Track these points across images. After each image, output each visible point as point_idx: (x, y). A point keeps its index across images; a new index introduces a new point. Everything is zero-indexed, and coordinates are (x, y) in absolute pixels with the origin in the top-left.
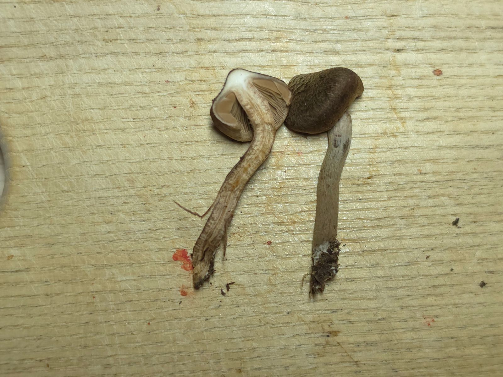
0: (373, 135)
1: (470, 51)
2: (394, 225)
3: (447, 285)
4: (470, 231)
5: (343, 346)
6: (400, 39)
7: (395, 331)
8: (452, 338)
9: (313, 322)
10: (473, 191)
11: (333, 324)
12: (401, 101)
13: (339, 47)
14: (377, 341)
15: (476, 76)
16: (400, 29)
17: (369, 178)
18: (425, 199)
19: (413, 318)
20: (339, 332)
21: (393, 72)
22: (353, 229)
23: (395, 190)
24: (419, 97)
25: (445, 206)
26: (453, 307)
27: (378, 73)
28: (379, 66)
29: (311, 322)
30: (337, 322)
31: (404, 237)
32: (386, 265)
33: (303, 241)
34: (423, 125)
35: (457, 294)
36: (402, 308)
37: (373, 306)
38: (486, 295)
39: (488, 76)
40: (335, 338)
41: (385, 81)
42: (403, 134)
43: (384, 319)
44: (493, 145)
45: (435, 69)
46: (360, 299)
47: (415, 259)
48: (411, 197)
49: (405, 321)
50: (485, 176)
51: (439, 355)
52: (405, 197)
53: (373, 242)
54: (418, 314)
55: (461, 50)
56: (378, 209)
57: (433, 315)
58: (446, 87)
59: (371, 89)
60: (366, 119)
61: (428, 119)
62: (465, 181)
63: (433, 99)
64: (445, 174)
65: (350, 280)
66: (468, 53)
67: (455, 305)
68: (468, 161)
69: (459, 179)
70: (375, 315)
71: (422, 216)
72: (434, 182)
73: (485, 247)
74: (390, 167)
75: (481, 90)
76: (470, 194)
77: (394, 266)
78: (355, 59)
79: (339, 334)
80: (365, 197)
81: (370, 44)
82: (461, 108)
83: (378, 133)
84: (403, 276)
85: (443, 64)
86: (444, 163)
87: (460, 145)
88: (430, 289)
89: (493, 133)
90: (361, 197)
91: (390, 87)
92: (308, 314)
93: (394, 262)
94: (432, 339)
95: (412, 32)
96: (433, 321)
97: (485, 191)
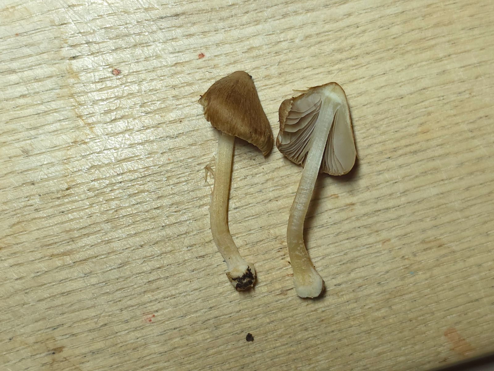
0: (64, 146)
1: (145, 45)
2: (100, 231)
3: (162, 278)
4: (174, 221)
5: (70, 360)
6: (73, 46)
7: (119, 334)
8: (174, 329)
9: (37, 342)
10: (171, 182)
11: (57, 341)
12: (85, 107)
13: (15, 65)
14: (102, 348)
15: (154, 68)
16: (72, 36)
17: (67, 189)
18: (126, 199)
19: (134, 318)
20: (64, 347)
21: (72, 81)
22: (60, 243)
23: (95, 196)
24: (103, 100)
25: (146, 202)
26: (171, 299)
27: (57, 84)
28: (57, 76)
29: (34, 343)
30: (60, 338)
31: (112, 241)
32: (99, 272)
33: (13, 265)
34: (111, 126)
35: (173, 285)
36: (121, 310)
37: (93, 314)
38: (201, 279)
39: (166, 66)
40: (61, 354)
41: (66, 90)
42: (94, 139)
43: (105, 325)
44: (183, 133)
45: (113, 69)
46: (78, 311)
47: (127, 259)
48: (112, 199)
49: (127, 322)
50: (180, 164)
51: (165, 348)
52: (106, 201)
53: (83, 251)
54: (138, 313)
55: (135, 46)
56: (82, 218)
57: (152, 310)
58: (128, 84)
59: (54, 101)
60: (54, 132)
61: (115, 120)
62: (162, 174)
63: (117, 99)
64: (141, 170)
65: (66, 294)
66: (143, 46)
67: (173, 296)
68: (162, 154)
69: (155, 172)
70: (96, 323)
71: (126, 216)
72: (131, 181)
73: (192, 234)
74: (86, 175)
75: (161, 82)
76: (169, 185)
77: (108, 271)
78: (32, 74)
79: (64, 349)
80: (67, 209)
81: (45, 56)
82: (146, 103)
83: (69, 143)
84: (117, 279)
85: (120, 63)
86: (138, 159)
87: (152, 138)
88: (146, 286)
89: (181, 121)
90: (63, 210)
91: (72, 96)
92: (30, 336)
93: (107, 267)
94: (156, 334)
95: (84, 37)
96: (154, 316)
97: (183, 179)
